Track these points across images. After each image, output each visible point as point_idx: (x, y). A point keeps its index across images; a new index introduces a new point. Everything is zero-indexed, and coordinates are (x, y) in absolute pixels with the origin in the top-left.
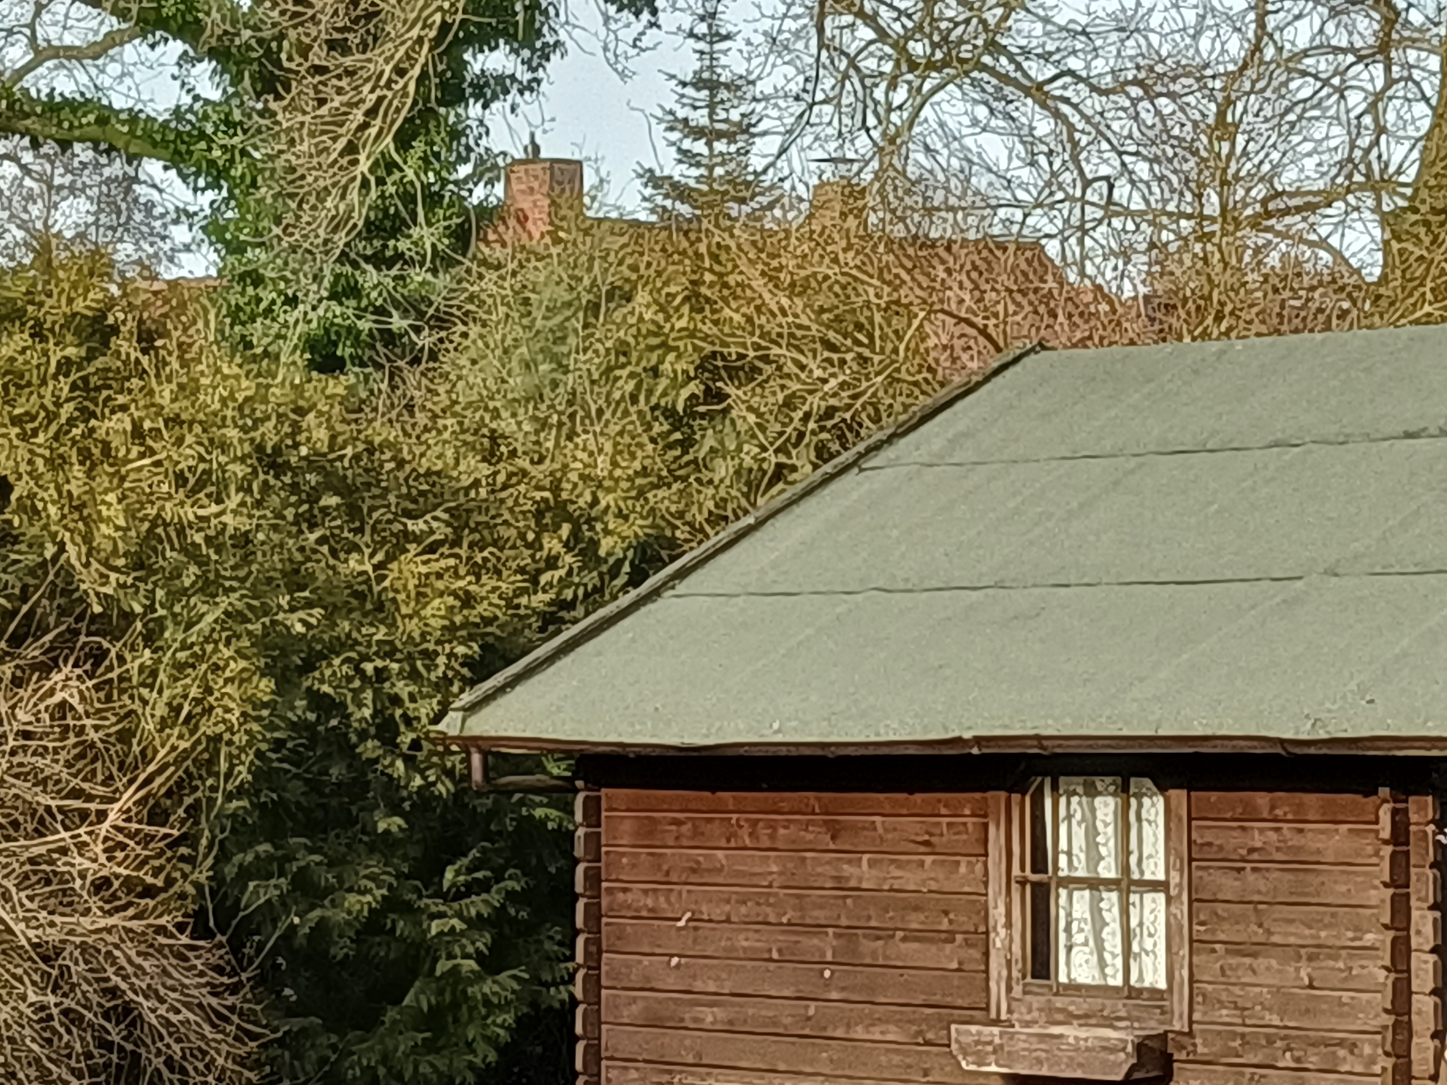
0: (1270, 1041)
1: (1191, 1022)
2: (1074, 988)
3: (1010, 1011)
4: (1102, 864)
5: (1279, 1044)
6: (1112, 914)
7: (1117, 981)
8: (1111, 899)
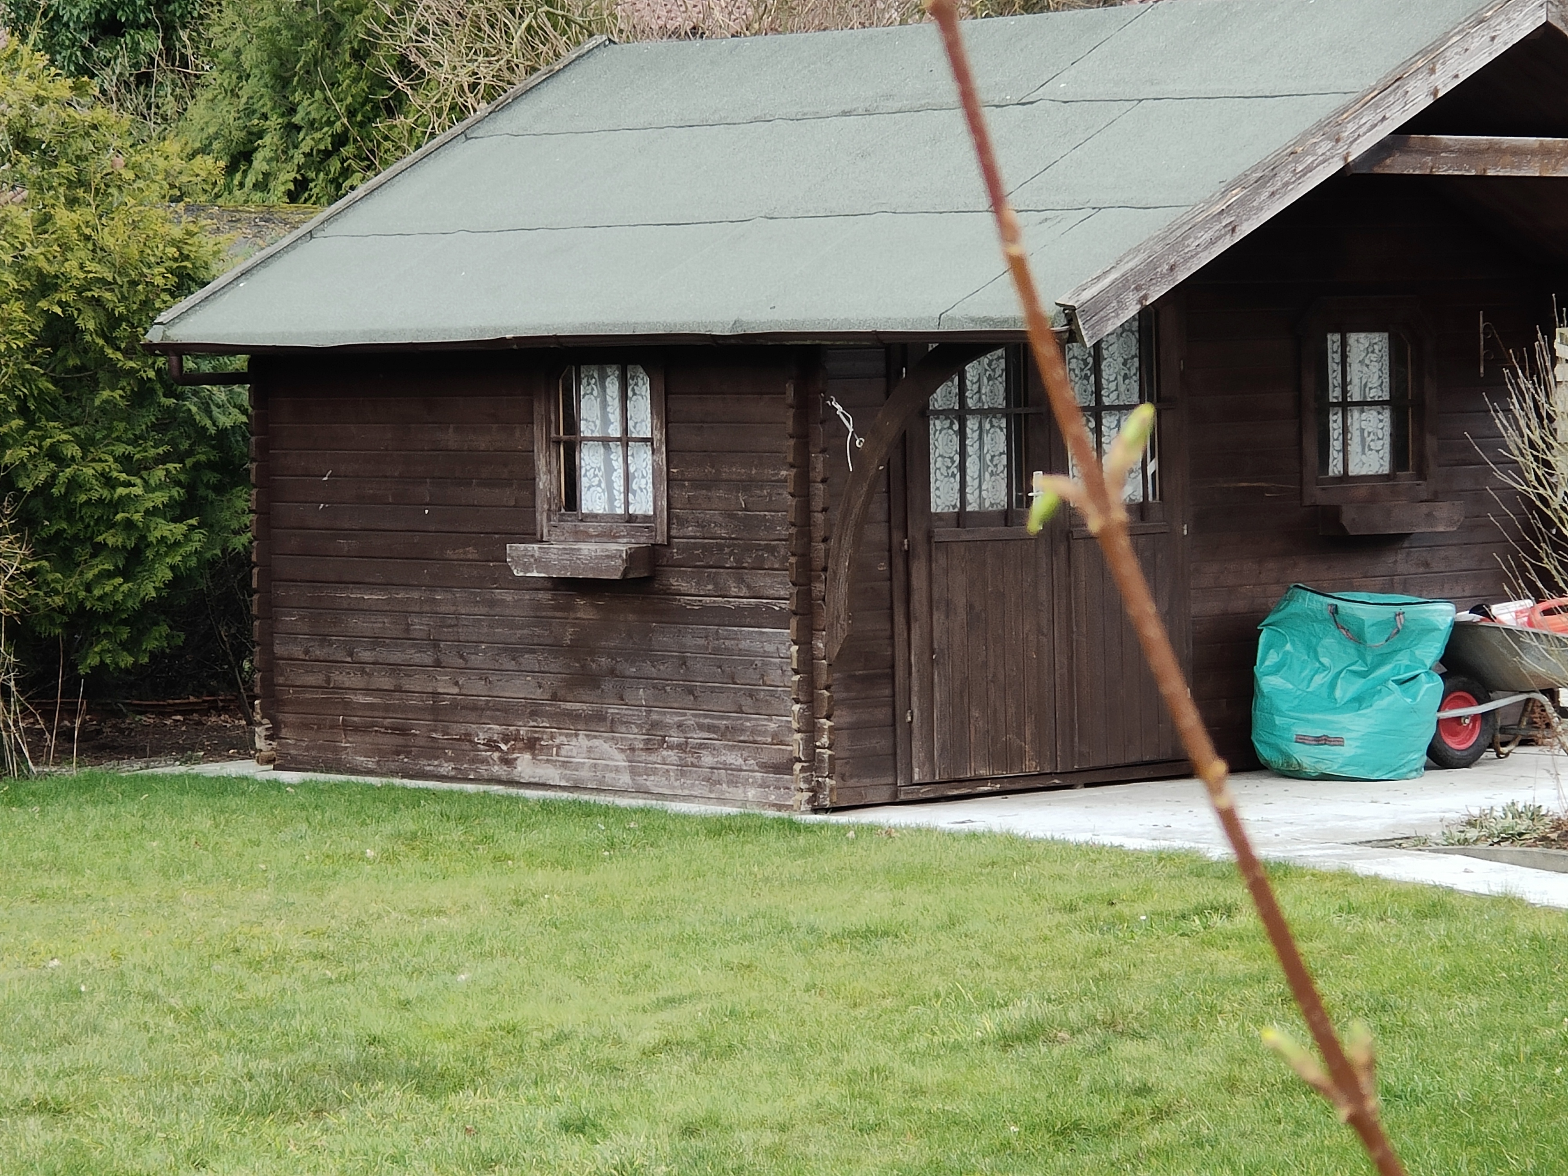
0: (721, 548)
1: (669, 537)
2: (594, 517)
3: (550, 535)
4: (612, 427)
5: (727, 550)
6: (618, 463)
7: (620, 511)
8: (617, 452)
